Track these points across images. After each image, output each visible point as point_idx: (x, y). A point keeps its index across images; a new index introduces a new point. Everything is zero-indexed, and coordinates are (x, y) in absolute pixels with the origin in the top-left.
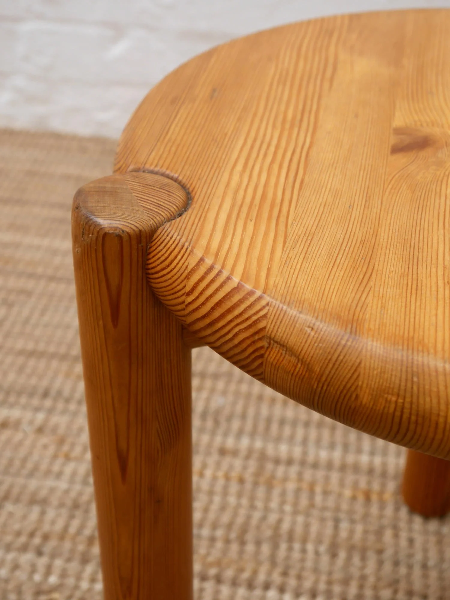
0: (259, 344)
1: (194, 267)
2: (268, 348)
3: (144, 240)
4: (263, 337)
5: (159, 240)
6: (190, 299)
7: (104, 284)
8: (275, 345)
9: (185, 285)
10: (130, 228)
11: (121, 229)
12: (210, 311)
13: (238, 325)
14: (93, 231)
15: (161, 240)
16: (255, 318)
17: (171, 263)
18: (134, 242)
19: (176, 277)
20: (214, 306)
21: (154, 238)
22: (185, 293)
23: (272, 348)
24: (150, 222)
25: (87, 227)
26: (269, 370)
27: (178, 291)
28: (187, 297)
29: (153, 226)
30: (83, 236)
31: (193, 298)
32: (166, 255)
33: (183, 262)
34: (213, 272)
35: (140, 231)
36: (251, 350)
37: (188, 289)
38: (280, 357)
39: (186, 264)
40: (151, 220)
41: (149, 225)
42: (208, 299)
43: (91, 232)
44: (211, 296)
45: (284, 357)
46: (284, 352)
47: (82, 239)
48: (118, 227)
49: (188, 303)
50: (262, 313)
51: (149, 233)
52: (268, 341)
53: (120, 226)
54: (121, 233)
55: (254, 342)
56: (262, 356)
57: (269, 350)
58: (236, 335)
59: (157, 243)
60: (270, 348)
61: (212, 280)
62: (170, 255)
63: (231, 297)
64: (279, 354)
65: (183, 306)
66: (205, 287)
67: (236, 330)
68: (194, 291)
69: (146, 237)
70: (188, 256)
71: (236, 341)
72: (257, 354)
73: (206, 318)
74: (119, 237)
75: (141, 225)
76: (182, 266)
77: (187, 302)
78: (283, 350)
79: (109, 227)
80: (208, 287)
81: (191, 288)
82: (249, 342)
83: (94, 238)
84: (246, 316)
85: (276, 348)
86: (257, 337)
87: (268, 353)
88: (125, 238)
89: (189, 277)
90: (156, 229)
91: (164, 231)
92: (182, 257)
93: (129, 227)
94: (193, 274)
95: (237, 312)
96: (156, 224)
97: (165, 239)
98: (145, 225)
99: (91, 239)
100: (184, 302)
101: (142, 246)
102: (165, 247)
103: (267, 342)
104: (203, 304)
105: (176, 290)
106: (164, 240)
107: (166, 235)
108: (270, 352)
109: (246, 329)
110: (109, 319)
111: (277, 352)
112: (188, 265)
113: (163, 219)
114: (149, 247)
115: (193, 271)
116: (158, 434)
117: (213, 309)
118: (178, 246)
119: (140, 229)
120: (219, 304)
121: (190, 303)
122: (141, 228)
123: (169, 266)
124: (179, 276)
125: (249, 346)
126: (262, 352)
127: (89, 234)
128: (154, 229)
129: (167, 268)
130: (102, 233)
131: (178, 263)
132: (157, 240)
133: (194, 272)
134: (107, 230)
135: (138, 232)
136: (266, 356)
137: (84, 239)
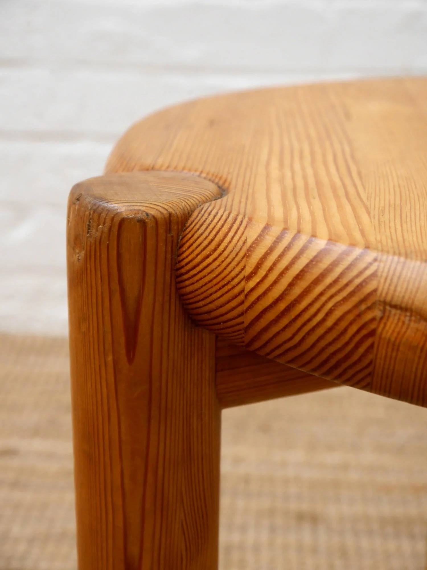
0: (369, 316)
1: (256, 239)
2: (381, 318)
3: (174, 227)
4: (374, 304)
5: (197, 223)
6: (252, 284)
7: (117, 297)
8: (393, 311)
9: (245, 267)
10: (157, 210)
11: (145, 211)
12: (286, 290)
13: (332, 297)
14: (105, 219)
15: (200, 223)
16: (358, 281)
17: (219, 245)
18: (162, 230)
19: (228, 260)
20: (293, 280)
21: (188, 225)
22: (244, 277)
23: (389, 317)
24: (182, 204)
25: (96, 215)
26: (384, 352)
27: (233, 279)
28: (247, 283)
29: (185, 209)
30: (89, 231)
31: (258, 280)
32: (210, 238)
33: (238, 238)
34: (286, 238)
35: (170, 214)
36: (354, 328)
37: (248, 270)
38: (402, 327)
39: (243, 238)
40: (183, 201)
41: (180, 207)
42: (282, 274)
43: (102, 220)
44: (287, 269)
45: (409, 325)
46: (408, 319)
47: (88, 235)
48: (140, 210)
49: (249, 290)
50: (368, 273)
51: (182, 217)
52: (381, 308)
53: (143, 209)
54: (144, 217)
55: (359, 316)
56: (372, 333)
57: (384, 321)
58: (330, 312)
59: (194, 227)
60: (385, 318)
61: (286, 247)
62: (215, 236)
63: (318, 262)
64: (400, 324)
65: (242, 297)
66: (276, 260)
67: (330, 305)
68: (259, 270)
69: (178, 223)
70: (245, 229)
71: (329, 323)
72: (364, 332)
73: (279, 302)
74: (142, 223)
75: (170, 207)
76: (236, 244)
77: (247, 290)
78: (406, 316)
79: (128, 210)
80: (281, 259)
81: (254, 267)
82: (351, 317)
83: (106, 230)
84: (344, 281)
85: (395, 315)
86: (363, 307)
87: (382, 325)
88: (150, 225)
89: (250, 253)
90: (190, 213)
91: (203, 211)
92: (236, 233)
93: (155, 208)
94: (254, 248)
95: (329, 280)
96: (189, 206)
97: (206, 219)
98: (175, 207)
99: (102, 232)
100: (243, 291)
101: (172, 236)
102: (207, 228)
103: (380, 310)
104: (275, 282)
105: (229, 278)
106: (204, 221)
107: (206, 215)
108: (385, 324)
109: (345, 300)
110: (123, 351)
111: (396, 321)
112: (246, 240)
113: (197, 202)
114: (181, 237)
115: (254, 244)
116: (183, 530)
117: (291, 285)
118: (227, 221)
119: (169, 212)
120: (299, 277)
121: (252, 290)
122: (170, 210)
123: (215, 250)
124: (234, 257)
125: (351, 324)
126: (373, 326)
127: (98, 225)
128: (187, 213)
129: (213, 253)
130: (117, 220)
131: (230, 242)
132: (193, 224)
133: (257, 245)
134: (125, 215)
135: (167, 216)
136: (379, 330)
137: (90, 234)
